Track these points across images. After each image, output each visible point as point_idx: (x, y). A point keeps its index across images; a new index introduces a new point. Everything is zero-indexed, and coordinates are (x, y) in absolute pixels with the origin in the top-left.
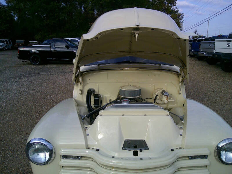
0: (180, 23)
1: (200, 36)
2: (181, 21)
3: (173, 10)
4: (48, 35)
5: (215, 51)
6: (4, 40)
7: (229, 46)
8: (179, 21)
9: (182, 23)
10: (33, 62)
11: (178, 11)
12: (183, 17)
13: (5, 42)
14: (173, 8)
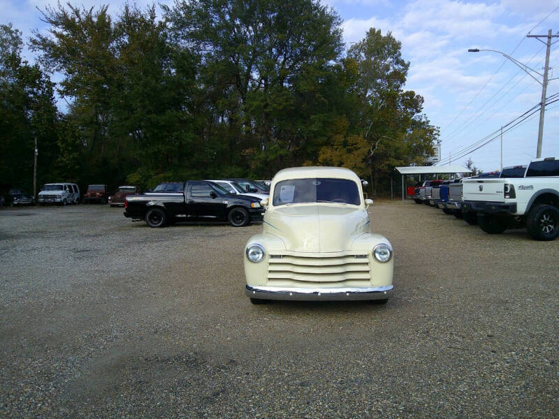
0: (433, 147)
1: (480, 173)
2: (435, 142)
3: (418, 120)
4: (156, 174)
6: (65, 184)
7: (481, 189)
8: (431, 141)
9: (438, 147)
10: (151, 222)
11: (428, 122)
12: (439, 133)
13: (68, 189)
14: (416, 117)
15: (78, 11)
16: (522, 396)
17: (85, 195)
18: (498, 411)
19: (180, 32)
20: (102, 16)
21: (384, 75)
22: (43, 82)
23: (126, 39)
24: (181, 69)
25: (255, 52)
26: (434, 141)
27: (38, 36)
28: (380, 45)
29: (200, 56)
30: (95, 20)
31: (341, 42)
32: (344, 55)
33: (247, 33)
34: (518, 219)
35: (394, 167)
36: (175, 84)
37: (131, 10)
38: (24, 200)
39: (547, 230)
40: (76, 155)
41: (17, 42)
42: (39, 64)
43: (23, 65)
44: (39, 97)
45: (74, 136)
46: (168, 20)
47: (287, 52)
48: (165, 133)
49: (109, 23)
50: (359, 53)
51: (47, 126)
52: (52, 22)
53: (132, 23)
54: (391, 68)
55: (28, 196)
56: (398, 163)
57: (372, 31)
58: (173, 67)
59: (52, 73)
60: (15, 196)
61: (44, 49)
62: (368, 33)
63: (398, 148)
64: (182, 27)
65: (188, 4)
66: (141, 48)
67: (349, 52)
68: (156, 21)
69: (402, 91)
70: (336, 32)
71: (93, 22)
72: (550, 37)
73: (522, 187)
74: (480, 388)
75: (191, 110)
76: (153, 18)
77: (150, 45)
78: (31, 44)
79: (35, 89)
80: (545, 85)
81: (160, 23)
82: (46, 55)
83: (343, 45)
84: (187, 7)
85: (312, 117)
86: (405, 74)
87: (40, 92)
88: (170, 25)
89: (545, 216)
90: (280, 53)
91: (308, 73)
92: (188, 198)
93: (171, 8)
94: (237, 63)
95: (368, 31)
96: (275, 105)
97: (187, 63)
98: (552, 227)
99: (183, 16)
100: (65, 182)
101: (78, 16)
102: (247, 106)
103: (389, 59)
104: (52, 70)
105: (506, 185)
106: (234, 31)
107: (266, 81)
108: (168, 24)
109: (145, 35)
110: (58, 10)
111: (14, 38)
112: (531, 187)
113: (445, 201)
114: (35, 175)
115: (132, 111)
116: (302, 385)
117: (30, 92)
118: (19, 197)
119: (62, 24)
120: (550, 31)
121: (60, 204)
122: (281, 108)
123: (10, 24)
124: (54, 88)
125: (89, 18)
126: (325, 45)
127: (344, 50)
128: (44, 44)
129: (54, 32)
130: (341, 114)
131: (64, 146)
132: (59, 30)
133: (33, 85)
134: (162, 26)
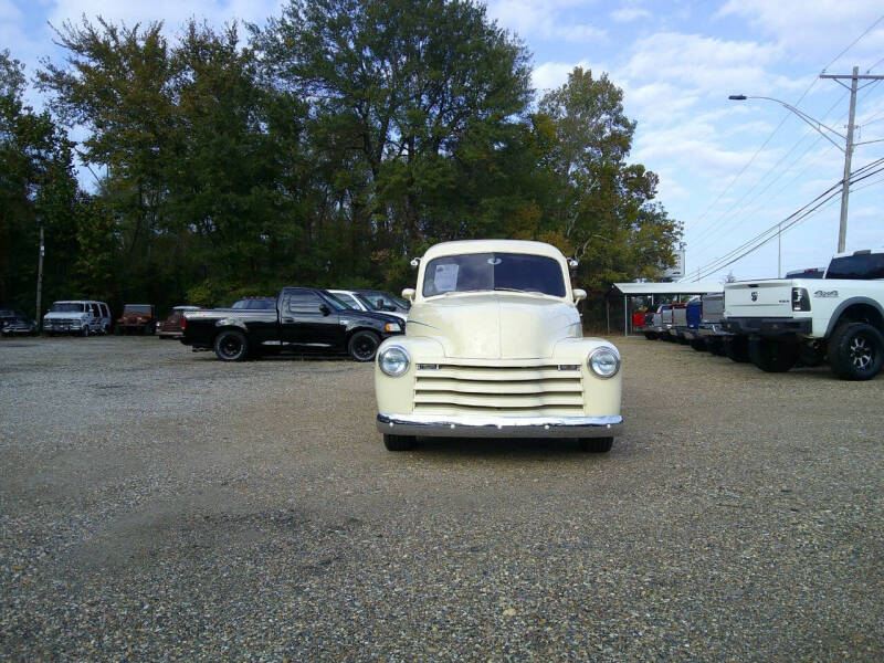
0: (674, 253)
2: (676, 245)
3: (649, 210)
4: (234, 289)
5: (726, 315)
6: (88, 302)
7: (755, 299)
8: (669, 244)
9: (681, 254)
10: (224, 353)
11: (665, 214)
12: (683, 232)
13: (91, 310)
14: (646, 206)
15: (115, 30)
16: (851, 564)
17: (120, 321)
18: (813, 584)
19: (276, 67)
20: (153, 38)
21: (595, 141)
22: (57, 140)
23: (190, 76)
24: (275, 124)
25: (394, 98)
26: (674, 244)
27: (51, 67)
28: (590, 95)
29: (308, 106)
30: (141, 44)
31: (529, 88)
32: (534, 108)
33: (383, 71)
34: (815, 344)
35: (611, 283)
36: (268, 147)
37: (199, 31)
38: (20, 327)
39: (861, 362)
40: (106, 256)
41: (16, 80)
42: (51, 112)
43: (24, 113)
44: (48, 164)
45: (102, 226)
46: (256, 47)
47: (444, 101)
48: (249, 223)
49: (164, 50)
50: (557, 106)
51: (60, 210)
52: (73, 47)
53: (200, 50)
54: (607, 130)
55: (28, 321)
56: (618, 278)
57: (578, 72)
58: (264, 120)
59: (71, 126)
60: (6, 319)
61: (59, 88)
62: (571, 76)
63: (619, 253)
64: (279, 58)
65: (289, 23)
66: (213, 90)
67: (542, 104)
68: (239, 49)
69: (625, 164)
70: (521, 71)
71: (137, 48)
72: (855, 79)
73: (820, 294)
74: (779, 555)
75: (292, 188)
76: (233, 42)
77: (227, 84)
78: (38, 79)
79: (43, 152)
80: (849, 153)
81: (245, 50)
82: (62, 98)
83: (533, 91)
84: (289, 27)
85: (484, 201)
86: (629, 139)
87: (51, 156)
88: (260, 55)
89: (856, 341)
90: (433, 102)
91: (478, 133)
92: (284, 316)
93: (262, 30)
94: (365, 116)
95: (572, 73)
96: (426, 182)
97: (286, 114)
98: (868, 358)
99: (282, 42)
100: (88, 299)
101: (115, 38)
102: (380, 182)
103: (604, 117)
104: (71, 123)
105: (794, 289)
106: (362, 67)
107: (411, 145)
108: (256, 52)
109: (221, 71)
110: (82, 28)
111: (11, 74)
112: (835, 293)
113: (696, 327)
114: (39, 286)
115: (198, 187)
116: (472, 549)
117: (35, 157)
118: (12, 321)
119: (89, 49)
120: (856, 69)
121: (79, 334)
122: (434, 186)
123: (6, 51)
124: (73, 150)
125: (132, 41)
126: (504, 90)
127: (533, 99)
128: (60, 80)
129: (76, 63)
130: (529, 199)
131: (87, 241)
132: (84, 59)
133: (39, 144)
134: (248, 56)
